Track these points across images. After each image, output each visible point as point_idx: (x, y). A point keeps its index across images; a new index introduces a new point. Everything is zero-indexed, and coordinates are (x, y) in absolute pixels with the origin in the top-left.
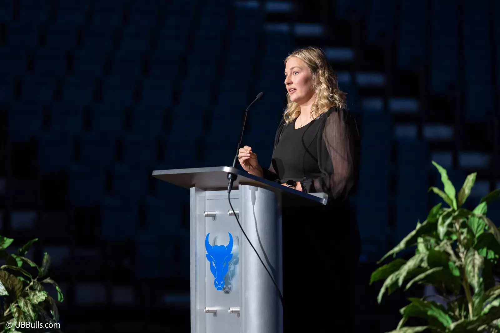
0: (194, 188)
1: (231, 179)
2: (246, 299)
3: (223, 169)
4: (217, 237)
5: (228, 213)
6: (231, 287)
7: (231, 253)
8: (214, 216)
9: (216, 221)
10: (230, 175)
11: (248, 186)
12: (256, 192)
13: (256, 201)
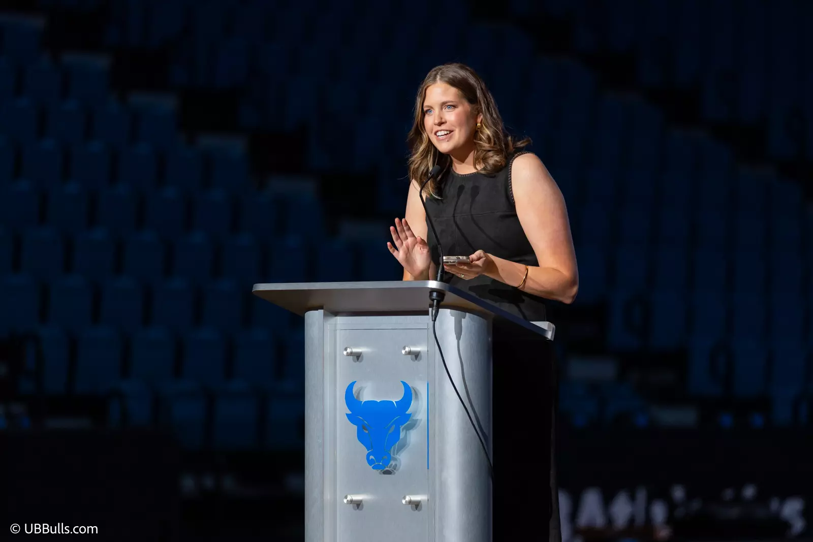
0: (321, 311)
1: (437, 300)
4: (366, 387)
5: (403, 352)
6: (396, 465)
7: (407, 413)
8: (358, 356)
9: (361, 363)
10: (435, 294)
11: (448, 311)
12: (463, 319)
13: (463, 333)
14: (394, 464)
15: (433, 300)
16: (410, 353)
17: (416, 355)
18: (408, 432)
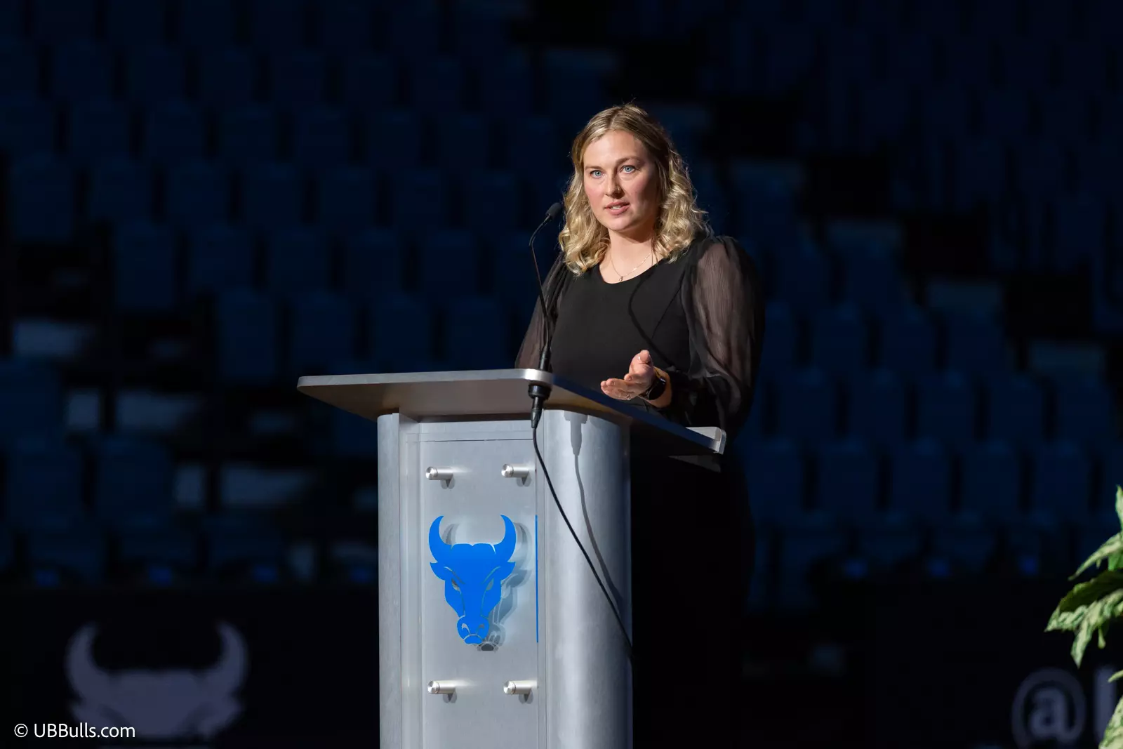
0: (396, 416)
1: (539, 397)
2: (557, 664)
3: (523, 374)
4: (459, 525)
5: (503, 473)
6: (499, 637)
7: (509, 561)
8: (448, 480)
9: (452, 491)
10: (536, 389)
11: (562, 413)
12: (582, 425)
13: (583, 444)
14: (496, 636)
15: (534, 397)
16: (512, 474)
17: (524, 478)
18: (514, 589)
